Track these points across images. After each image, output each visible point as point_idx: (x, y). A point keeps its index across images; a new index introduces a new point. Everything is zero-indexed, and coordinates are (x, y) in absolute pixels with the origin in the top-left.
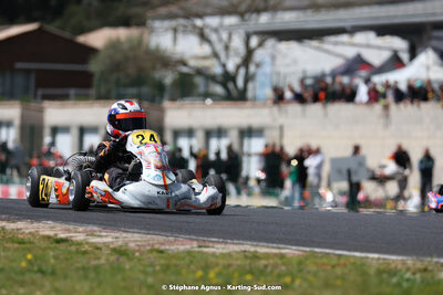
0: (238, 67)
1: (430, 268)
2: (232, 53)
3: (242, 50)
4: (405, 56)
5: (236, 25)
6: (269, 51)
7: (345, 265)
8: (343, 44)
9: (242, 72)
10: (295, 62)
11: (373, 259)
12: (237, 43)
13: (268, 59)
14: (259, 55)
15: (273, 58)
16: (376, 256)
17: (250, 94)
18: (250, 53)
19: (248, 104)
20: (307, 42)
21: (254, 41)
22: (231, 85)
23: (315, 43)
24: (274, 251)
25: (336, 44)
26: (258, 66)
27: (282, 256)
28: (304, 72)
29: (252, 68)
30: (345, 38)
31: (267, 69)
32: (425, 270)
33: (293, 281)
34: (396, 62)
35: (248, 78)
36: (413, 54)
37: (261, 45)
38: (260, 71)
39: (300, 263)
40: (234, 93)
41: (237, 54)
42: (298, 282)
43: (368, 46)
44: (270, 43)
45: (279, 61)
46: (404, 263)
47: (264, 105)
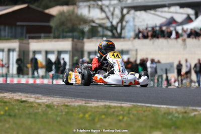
0: (118, 23)
1: (188, 111)
2: (115, 17)
3: (120, 16)
4: (193, 17)
5: (117, 4)
6: (132, 15)
7: (149, 111)
8: (165, 12)
9: (120, 25)
10: (144, 20)
11: (163, 108)
12: (118, 12)
13: (131, 19)
14: (127, 17)
15: (134, 19)
16: (165, 106)
17: (123, 35)
18: (123, 16)
19: (122, 39)
20: (149, 11)
21: (125, 11)
22: (114, 31)
23: (152, 12)
24: (119, 105)
25: (162, 12)
26: (127, 22)
27: (121, 107)
28: (147, 25)
29: (124, 23)
30: (166, 9)
31: (131, 24)
32: (185, 112)
33: (123, 118)
34: (189, 20)
35: (122, 28)
36: (197, 16)
37: (128, 13)
38: (128, 25)
39: (129, 110)
40: (116, 35)
41: (117, 17)
42: (125, 119)
43: (176, 13)
44: (132, 12)
45: (136, 20)
46: (176, 110)
47: (129, 40)
